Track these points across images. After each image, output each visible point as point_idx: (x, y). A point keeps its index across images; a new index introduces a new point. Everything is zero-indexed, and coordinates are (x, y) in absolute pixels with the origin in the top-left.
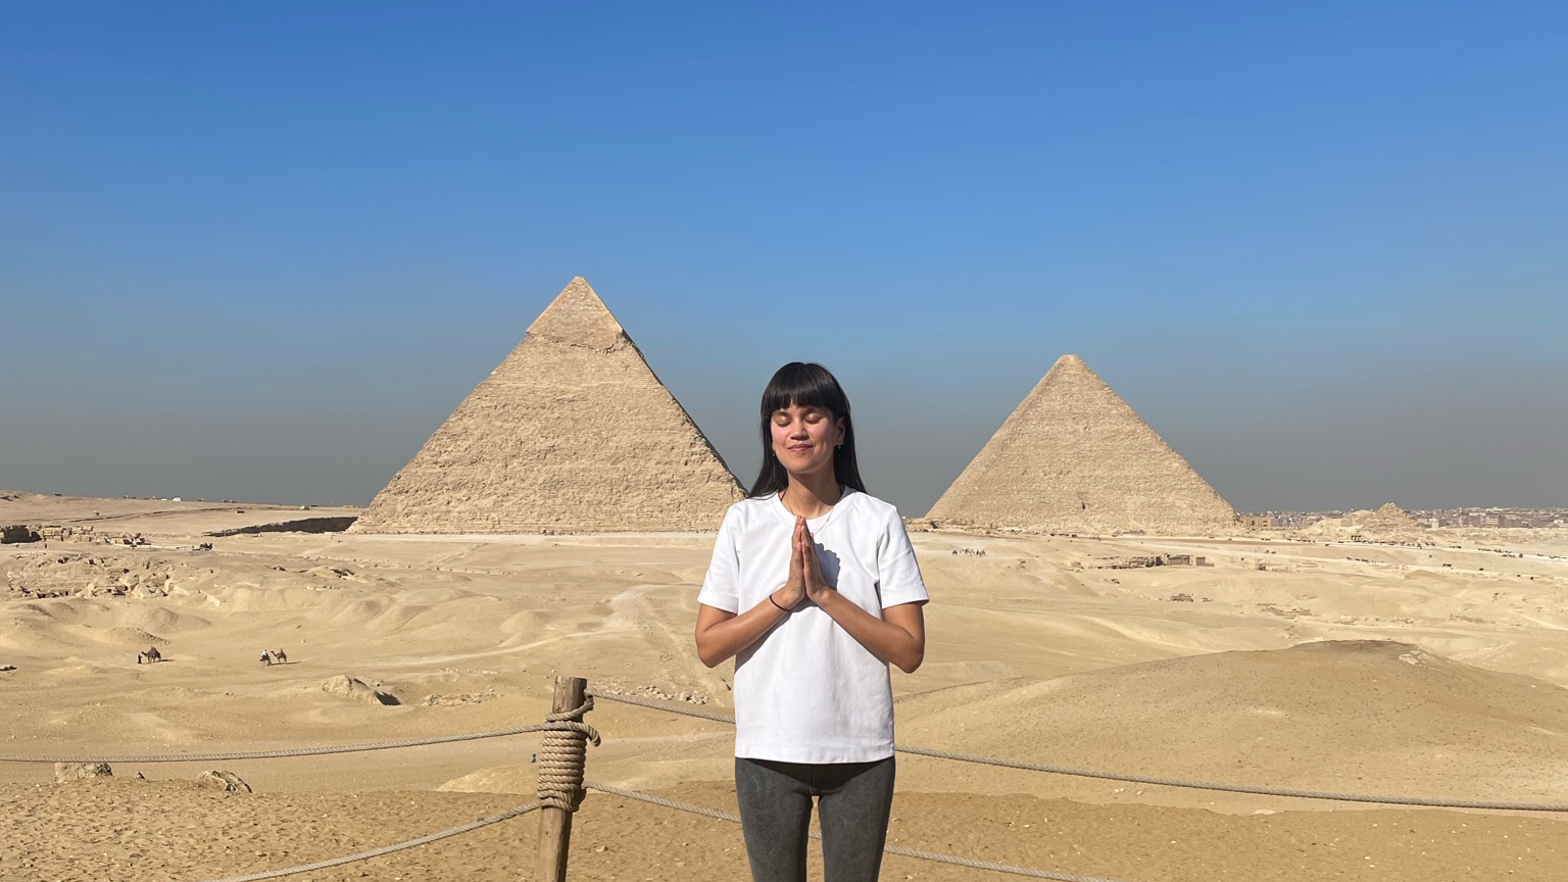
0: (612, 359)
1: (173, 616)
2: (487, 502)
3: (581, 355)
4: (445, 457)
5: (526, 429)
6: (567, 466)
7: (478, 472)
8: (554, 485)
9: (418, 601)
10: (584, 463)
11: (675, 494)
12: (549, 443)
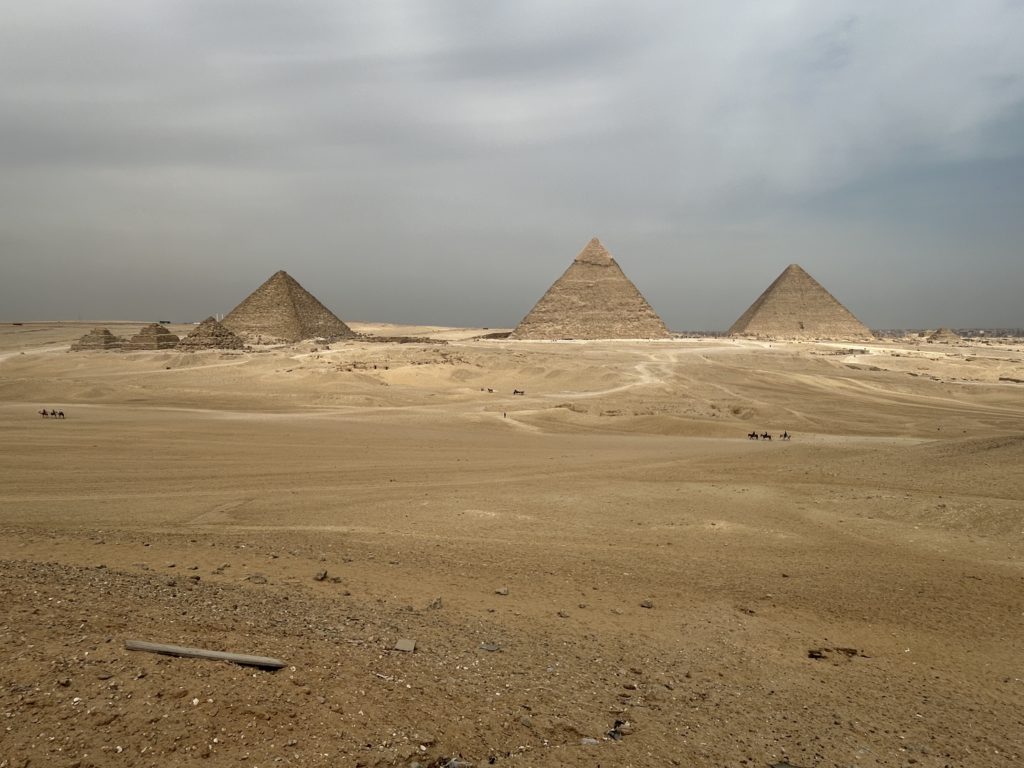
0: (608, 269)
2: (559, 327)
3: (596, 268)
4: (544, 310)
5: (575, 299)
6: (591, 312)
7: (556, 316)
8: (585, 320)
10: (597, 312)
11: (635, 324)
12: (583, 304)
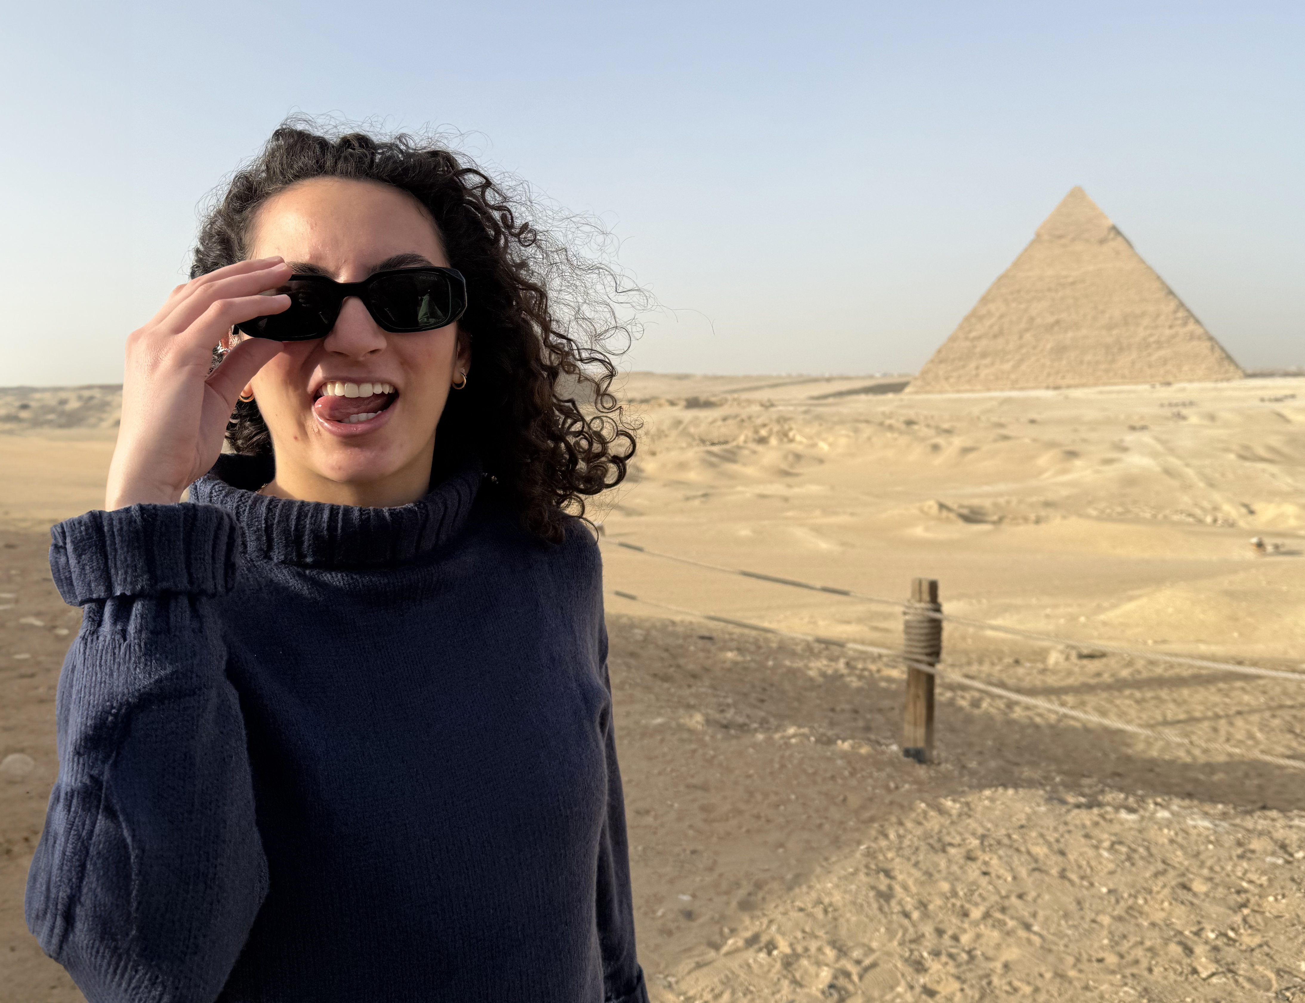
0: (1105, 248)
1: (798, 457)
2: (1006, 367)
3: (1079, 247)
5: (1036, 309)
6: (1070, 334)
7: (999, 344)
8: (1060, 350)
9: (969, 443)
10: (1084, 332)
11: (1162, 353)
